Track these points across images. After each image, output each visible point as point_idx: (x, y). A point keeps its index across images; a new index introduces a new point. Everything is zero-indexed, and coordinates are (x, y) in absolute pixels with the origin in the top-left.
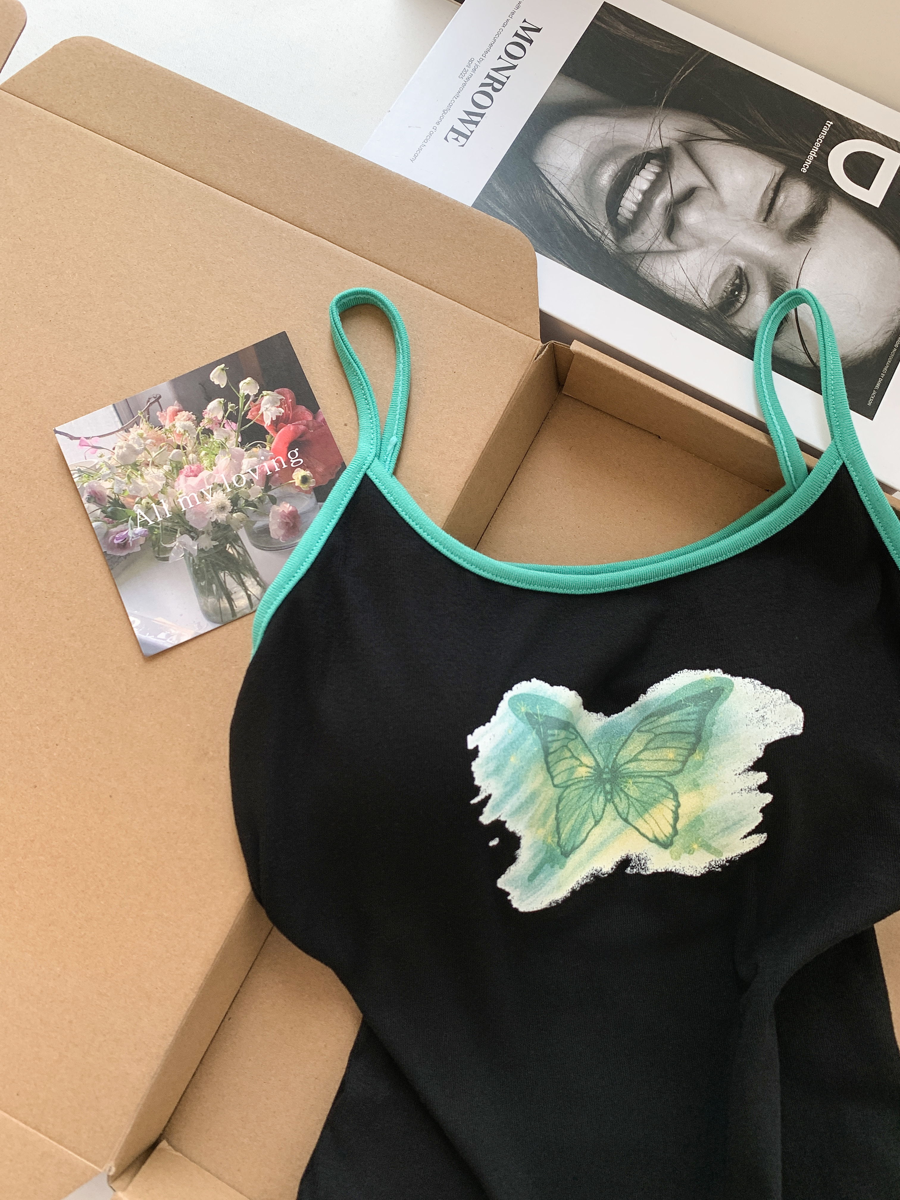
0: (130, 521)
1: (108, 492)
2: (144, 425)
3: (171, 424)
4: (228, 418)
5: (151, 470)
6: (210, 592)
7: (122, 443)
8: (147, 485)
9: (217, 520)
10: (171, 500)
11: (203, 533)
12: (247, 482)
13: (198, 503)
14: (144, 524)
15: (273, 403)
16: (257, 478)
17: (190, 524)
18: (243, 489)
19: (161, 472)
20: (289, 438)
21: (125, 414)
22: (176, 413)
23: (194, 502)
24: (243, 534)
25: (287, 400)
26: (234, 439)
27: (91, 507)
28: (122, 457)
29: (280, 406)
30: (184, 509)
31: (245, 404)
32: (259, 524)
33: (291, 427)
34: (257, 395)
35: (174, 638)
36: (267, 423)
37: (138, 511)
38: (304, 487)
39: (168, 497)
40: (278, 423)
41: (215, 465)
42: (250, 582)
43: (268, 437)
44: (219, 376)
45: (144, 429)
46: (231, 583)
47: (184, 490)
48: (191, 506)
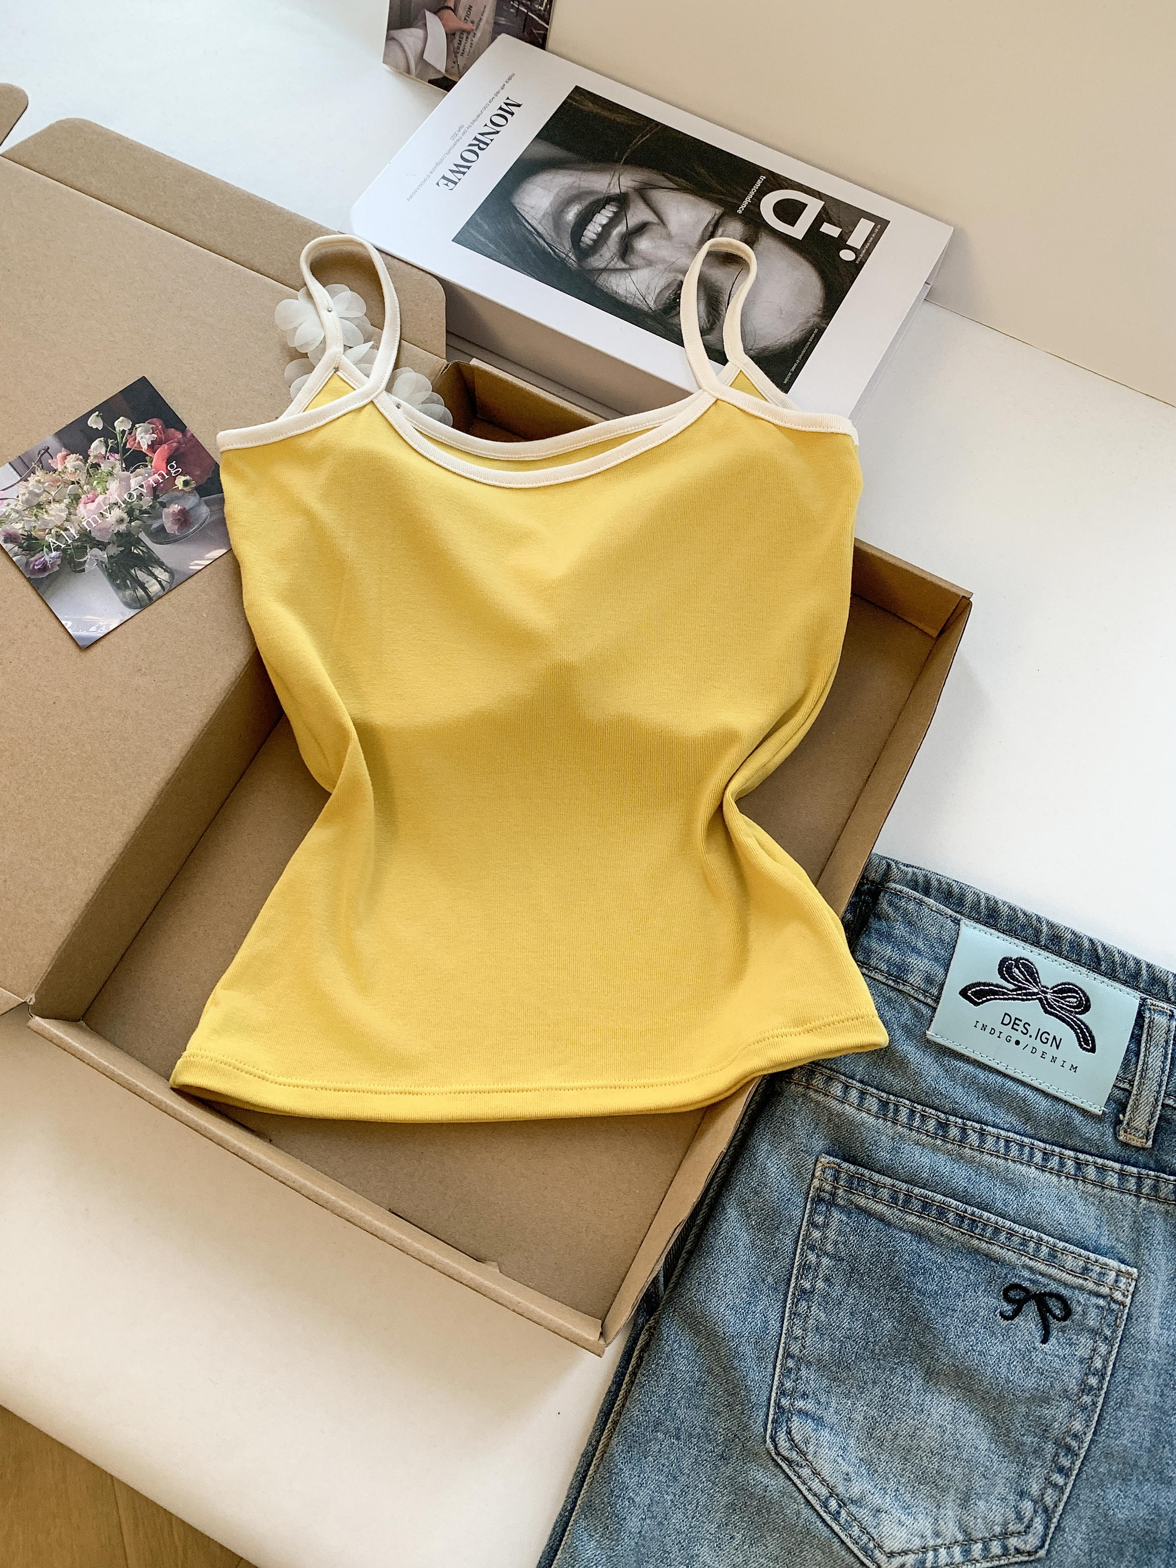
0: (45, 549)
1: (20, 532)
2: (40, 473)
3: (63, 467)
4: (110, 451)
5: (53, 505)
6: (126, 587)
7: (23, 491)
8: (53, 518)
9: (118, 531)
10: (76, 525)
11: (109, 543)
12: (137, 496)
13: (100, 521)
14: (57, 549)
15: (146, 432)
16: (145, 491)
17: (97, 539)
18: (136, 502)
19: (63, 506)
20: (166, 455)
21: (20, 467)
22: (65, 458)
23: (96, 522)
24: (143, 536)
25: (157, 427)
26: (118, 467)
27: (8, 546)
28: (27, 501)
29: (153, 433)
30: (89, 529)
31: (122, 438)
32: (155, 525)
33: (166, 446)
34: (131, 429)
35: (104, 628)
36: (144, 448)
37: (50, 539)
38: (187, 489)
39: (73, 523)
40: (153, 447)
41: (108, 490)
42: (158, 571)
43: (148, 458)
44: (96, 422)
45: (40, 475)
46: (142, 575)
47: (86, 514)
48: (94, 525)
